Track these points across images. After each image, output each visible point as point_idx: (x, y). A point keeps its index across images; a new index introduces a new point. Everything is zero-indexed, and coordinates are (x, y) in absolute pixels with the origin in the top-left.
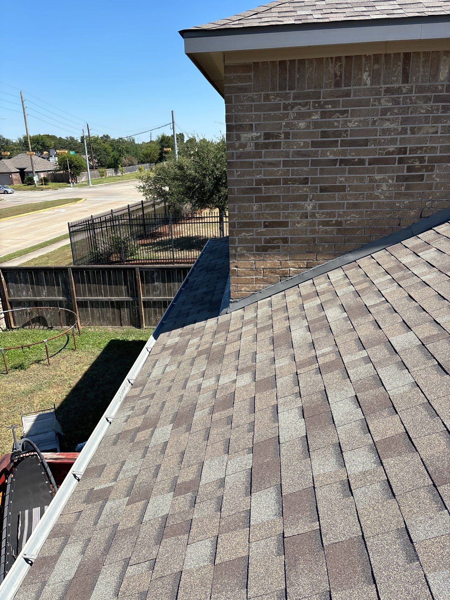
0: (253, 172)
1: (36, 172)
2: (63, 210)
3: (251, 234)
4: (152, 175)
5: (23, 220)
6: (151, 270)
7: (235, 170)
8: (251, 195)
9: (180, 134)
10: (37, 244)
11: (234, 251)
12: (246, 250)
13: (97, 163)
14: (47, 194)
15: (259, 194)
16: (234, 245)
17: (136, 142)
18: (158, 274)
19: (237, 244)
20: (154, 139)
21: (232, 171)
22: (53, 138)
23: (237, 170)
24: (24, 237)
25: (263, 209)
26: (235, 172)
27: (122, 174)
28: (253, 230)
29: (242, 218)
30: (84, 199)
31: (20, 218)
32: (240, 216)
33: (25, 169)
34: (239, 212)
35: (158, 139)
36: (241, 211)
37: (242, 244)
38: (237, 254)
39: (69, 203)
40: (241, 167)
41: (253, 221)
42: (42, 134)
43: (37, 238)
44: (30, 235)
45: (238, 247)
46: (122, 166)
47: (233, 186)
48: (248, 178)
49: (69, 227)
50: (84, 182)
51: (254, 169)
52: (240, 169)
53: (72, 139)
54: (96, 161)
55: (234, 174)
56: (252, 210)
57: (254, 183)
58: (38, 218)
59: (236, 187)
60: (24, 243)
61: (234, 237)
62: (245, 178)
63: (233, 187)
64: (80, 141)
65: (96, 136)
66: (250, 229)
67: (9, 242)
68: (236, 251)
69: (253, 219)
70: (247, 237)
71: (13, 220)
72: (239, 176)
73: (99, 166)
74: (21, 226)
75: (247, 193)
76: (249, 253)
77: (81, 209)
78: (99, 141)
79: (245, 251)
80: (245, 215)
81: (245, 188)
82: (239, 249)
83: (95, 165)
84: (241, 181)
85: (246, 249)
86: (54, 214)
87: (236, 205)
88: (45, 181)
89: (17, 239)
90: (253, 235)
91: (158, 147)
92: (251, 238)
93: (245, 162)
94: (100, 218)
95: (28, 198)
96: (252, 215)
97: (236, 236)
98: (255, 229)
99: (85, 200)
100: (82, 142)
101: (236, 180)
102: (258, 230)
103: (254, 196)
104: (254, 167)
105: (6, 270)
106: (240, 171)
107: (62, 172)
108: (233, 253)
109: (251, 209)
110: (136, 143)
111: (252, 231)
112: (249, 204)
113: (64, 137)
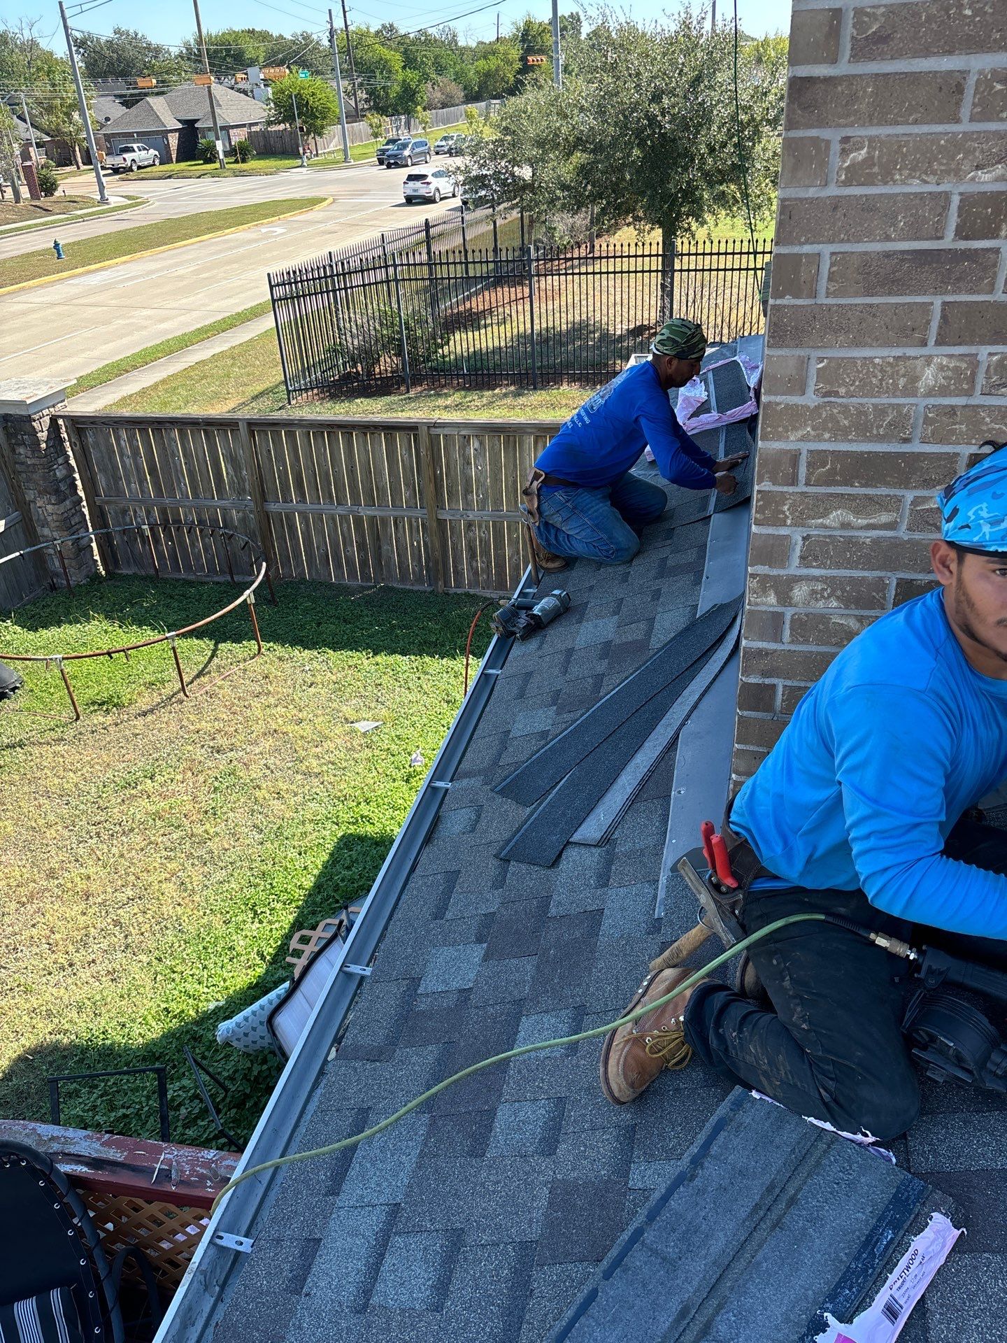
0: (957, 144)
1: (222, 128)
2: (279, 230)
3: (884, 518)
4: (490, 134)
5: (185, 257)
6: (463, 433)
7: (832, 135)
8: (919, 299)
9: (572, 16)
10: (212, 320)
11: (772, 599)
12: (838, 598)
13: (366, 101)
14: (246, 187)
15: (971, 291)
16: (774, 572)
17: (462, 43)
18: (481, 443)
19: (794, 567)
20: (507, 31)
21: (815, 141)
22: (264, 36)
23: (848, 132)
24: (184, 301)
25: (981, 380)
26: (836, 147)
27: (424, 128)
28: (899, 500)
29: (840, 433)
30: (331, 200)
31: (180, 250)
32: (832, 417)
33: (196, 121)
34: (826, 395)
35: (515, 31)
36: (842, 391)
37: (822, 565)
38: (789, 613)
39: (295, 209)
40: (879, 115)
41: (906, 448)
42: (237, 28)
43: (215, 306)
44: (199, 296)
45: (797, 579)
46: (424, 109)
47: (806, 242)
48: (915, 187)
49: (271, 287)
50: (333, 152)
51: (965, 126)
52: (874, 131)
53: (306, 37)
54: (365, 96)
55: (824, 164)
56: (910, 391)
57: (953, 220)
58: (220, 251)
59: (826, 249)
60: (182, 318)
61: (783, 531)
62: (897, 190)
63: (807, 249)
64: (326, 43)
65: (364, 28)
66: (883, 491)
67: (149, 317)
68: (785, 599)
69: (906, 441)
70: (856, 533)
71: (161, 256)
72: (854, 175)
73: (370, 109)
74: (181, 271)
75: (892, 283)
76: (857, 612)
77: (322, 227)
78: (369, 41)
79: (835, 604)
80: (861, 412)
81: (888, 255)
82: (799, 592)
83: (360, 107)
84: (868, 206)
85: (843, 590)
86: (256, 241)
87: (815, 354)
88: (240, 153)
89: (169, 306)
90: (892, 526)
91: (515, 53)
92: (876, 541)
93: (914, 79)
94: (343, 264)
95: (204, 196)
96: (907, 416)
97: (793, 525)
98: (909, 496)
99: (334, 200)
100: (331, 47)
101: (836, 204)
102: (925, 499)
103: (938, 301)
104: (965, 112)
105: (83, 423)
106: (871, 140)
107: (282, 127)
108: (763, 608)
109: (902, 382)
110: (460, 44)
111: (893, 504)
112: (898, 352)
113: (288, 36)
